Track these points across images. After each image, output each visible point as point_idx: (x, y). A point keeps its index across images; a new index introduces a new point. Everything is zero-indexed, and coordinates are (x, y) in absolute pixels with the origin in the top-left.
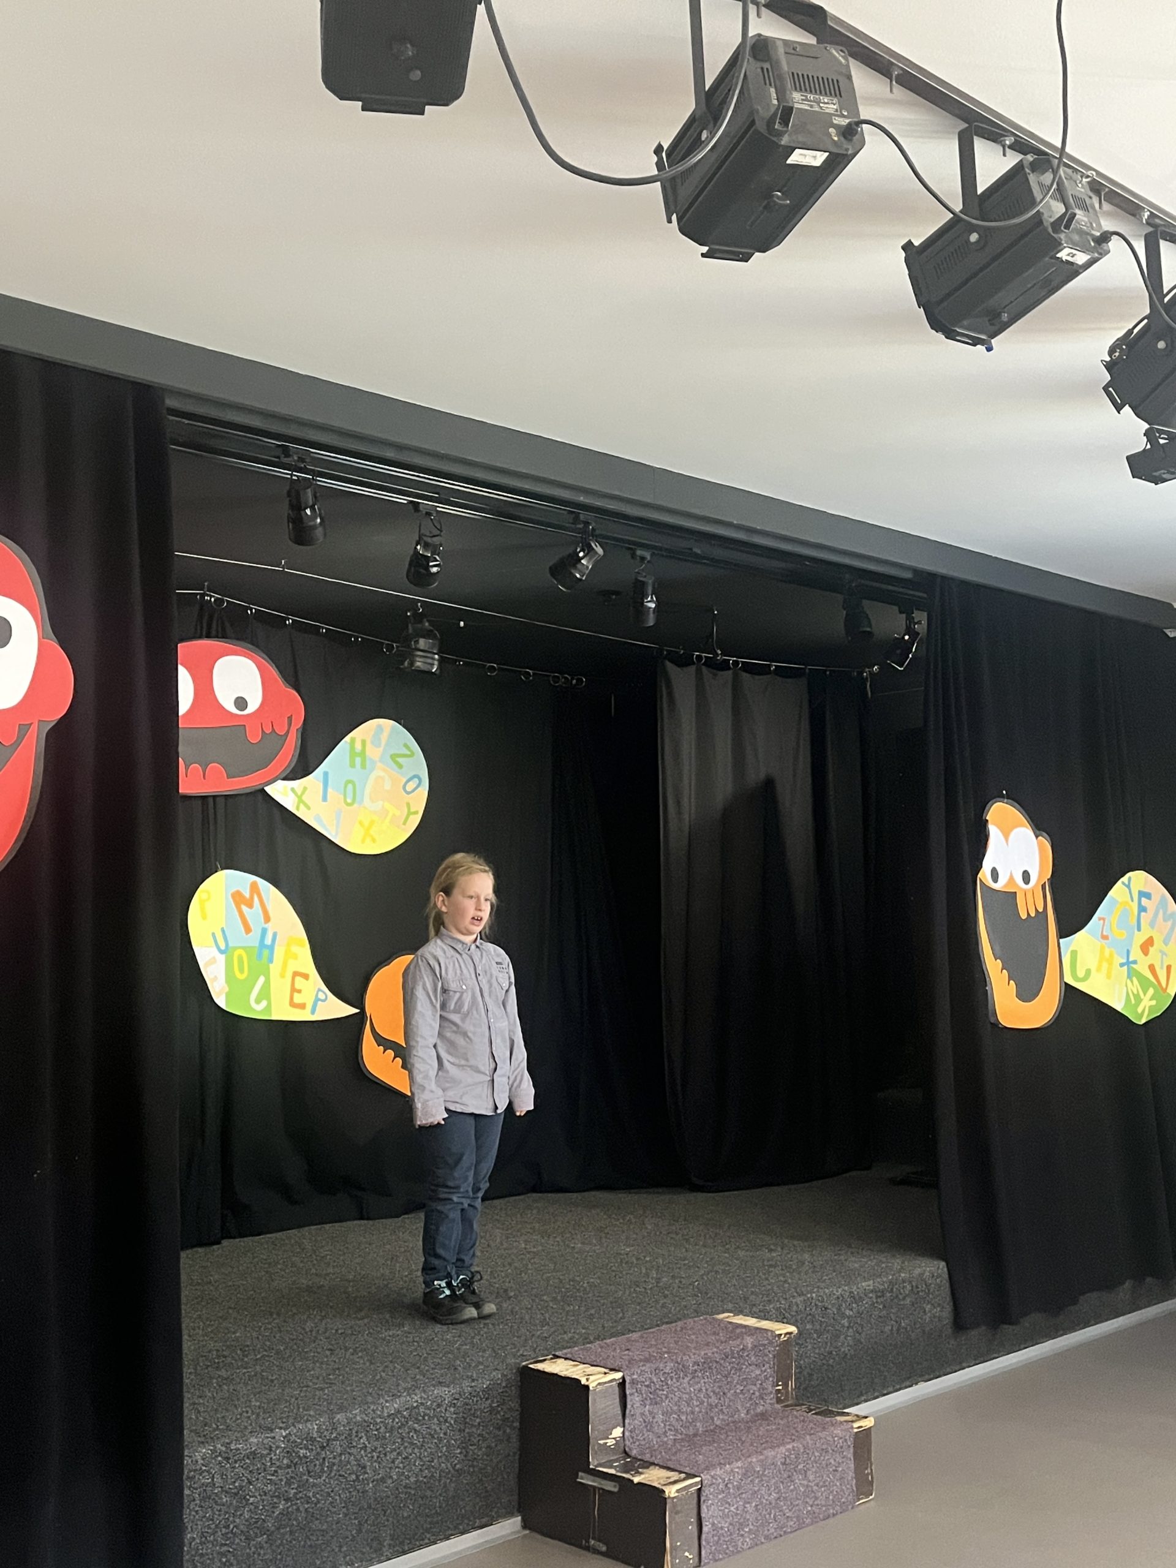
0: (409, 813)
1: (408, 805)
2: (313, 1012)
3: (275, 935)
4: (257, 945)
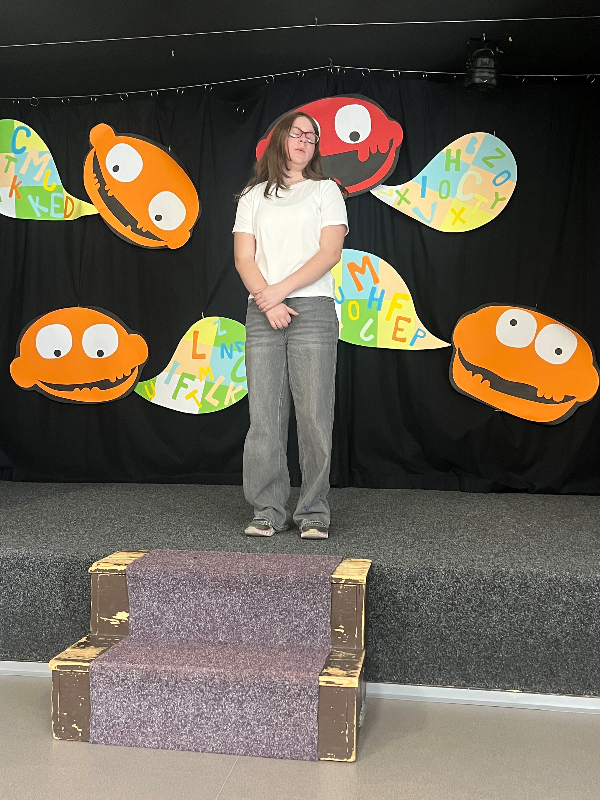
0: (497, 200)
1: (497, 194)
2: (412, 344)
3: (383, 292)
4: (368, 299)
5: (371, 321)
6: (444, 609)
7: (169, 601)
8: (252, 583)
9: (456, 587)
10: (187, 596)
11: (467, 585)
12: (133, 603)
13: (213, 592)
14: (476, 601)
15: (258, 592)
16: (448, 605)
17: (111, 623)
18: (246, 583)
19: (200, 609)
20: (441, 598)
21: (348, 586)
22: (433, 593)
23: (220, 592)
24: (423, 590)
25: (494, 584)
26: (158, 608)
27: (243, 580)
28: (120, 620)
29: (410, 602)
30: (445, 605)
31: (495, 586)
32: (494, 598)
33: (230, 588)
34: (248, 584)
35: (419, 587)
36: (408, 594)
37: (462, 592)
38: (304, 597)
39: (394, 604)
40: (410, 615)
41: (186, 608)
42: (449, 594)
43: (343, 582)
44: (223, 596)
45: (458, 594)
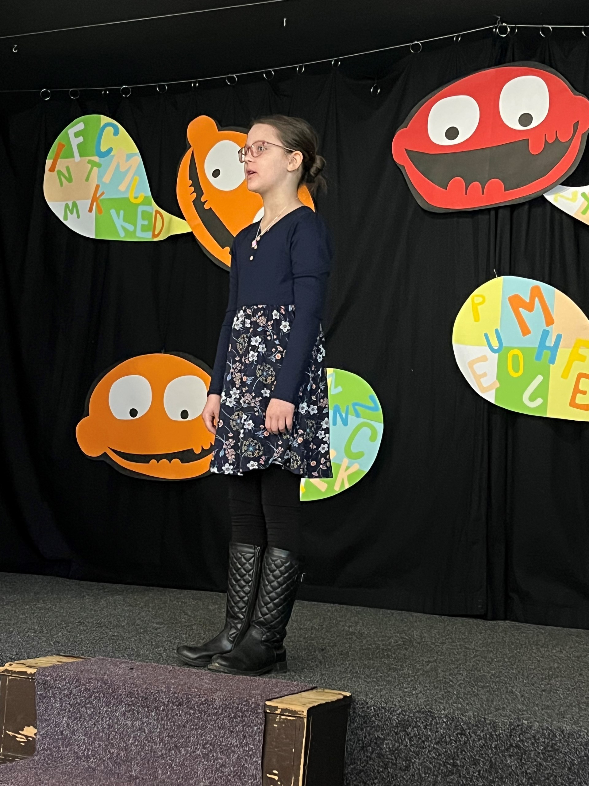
3: (559, 337)
4: (537, 346)
5: (540, 378)
6: (442, 770)
7: (80, 718)
8: (173, 703)
9: (460, 741)
10: (100, 713)
11: (474, 740)
12: (41, 717)
13: (130, 711)
14: (484, 764)
15: (180, 716)
16: (448, 766)
17: (18, 739)
18: (166, 703)
19: (114, 732)
20: (440, 755)
21: (286, 719)
22: (429, 746)
23: (137, 711)
24: (418, 741)
25: (510, 742)
26: (68, 725)
27: (162, 698)
28: (27, 737)
29: (400, 757)
30: (444, 765)
31: (511, 745)
32: (509, 762)
33: (148, 707)
34: (168, 704)
35: (412, 737)
36: (397, 744)
37: (467, 749)
38: (233, 728)
39: (380, 758)
40: (399, 775)
41: (98, 728)
42: (450, 751)
43: (278, 712)
44: (140, 716)
45: (461, 752)
